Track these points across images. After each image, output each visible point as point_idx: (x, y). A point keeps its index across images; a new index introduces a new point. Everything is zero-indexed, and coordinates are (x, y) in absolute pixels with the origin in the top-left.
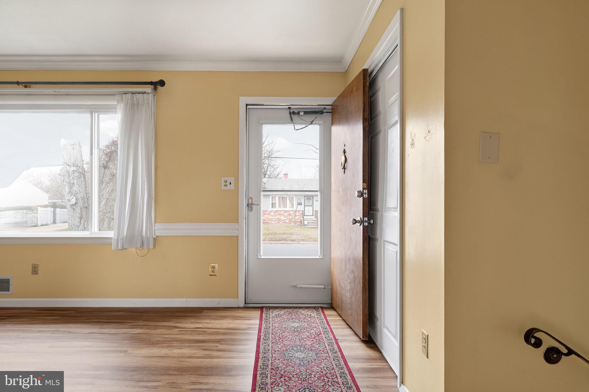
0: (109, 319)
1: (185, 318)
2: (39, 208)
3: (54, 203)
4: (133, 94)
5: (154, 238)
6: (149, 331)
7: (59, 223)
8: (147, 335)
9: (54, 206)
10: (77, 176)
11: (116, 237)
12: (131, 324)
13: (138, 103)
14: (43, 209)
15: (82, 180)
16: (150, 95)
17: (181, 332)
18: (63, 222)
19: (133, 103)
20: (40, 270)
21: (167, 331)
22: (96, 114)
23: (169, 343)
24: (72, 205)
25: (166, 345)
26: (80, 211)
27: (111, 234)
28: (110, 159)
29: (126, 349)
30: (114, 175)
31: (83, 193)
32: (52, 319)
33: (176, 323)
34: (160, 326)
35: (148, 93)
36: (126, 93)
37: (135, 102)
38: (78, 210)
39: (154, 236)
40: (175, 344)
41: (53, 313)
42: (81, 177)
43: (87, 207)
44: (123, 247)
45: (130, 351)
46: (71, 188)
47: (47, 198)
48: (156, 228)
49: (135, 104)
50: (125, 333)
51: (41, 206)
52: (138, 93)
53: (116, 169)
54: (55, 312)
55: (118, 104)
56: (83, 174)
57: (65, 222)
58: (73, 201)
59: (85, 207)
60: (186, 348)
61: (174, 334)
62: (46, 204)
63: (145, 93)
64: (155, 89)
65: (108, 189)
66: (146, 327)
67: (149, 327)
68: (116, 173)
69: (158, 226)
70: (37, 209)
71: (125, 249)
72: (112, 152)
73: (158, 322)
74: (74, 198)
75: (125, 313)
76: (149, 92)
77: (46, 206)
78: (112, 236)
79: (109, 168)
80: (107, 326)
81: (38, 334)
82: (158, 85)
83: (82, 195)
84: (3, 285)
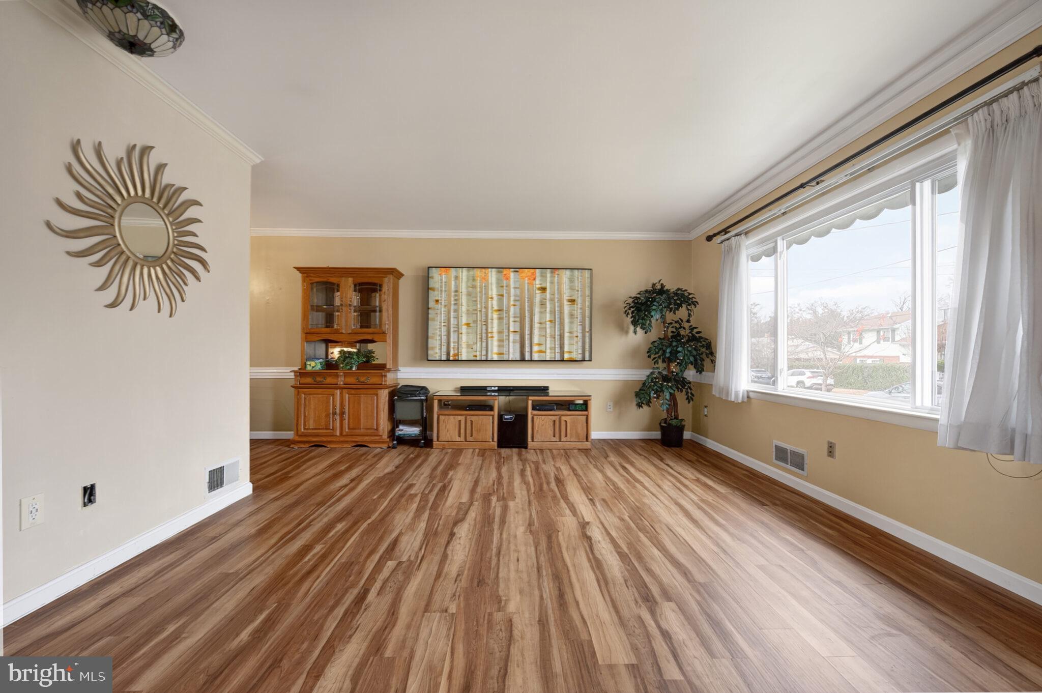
4: (991, 104)
19: (992, 128)
20: (838, 451)
37: (998, 120)
44: (957, 443)
55: (959, 144)
84: (798, 461)
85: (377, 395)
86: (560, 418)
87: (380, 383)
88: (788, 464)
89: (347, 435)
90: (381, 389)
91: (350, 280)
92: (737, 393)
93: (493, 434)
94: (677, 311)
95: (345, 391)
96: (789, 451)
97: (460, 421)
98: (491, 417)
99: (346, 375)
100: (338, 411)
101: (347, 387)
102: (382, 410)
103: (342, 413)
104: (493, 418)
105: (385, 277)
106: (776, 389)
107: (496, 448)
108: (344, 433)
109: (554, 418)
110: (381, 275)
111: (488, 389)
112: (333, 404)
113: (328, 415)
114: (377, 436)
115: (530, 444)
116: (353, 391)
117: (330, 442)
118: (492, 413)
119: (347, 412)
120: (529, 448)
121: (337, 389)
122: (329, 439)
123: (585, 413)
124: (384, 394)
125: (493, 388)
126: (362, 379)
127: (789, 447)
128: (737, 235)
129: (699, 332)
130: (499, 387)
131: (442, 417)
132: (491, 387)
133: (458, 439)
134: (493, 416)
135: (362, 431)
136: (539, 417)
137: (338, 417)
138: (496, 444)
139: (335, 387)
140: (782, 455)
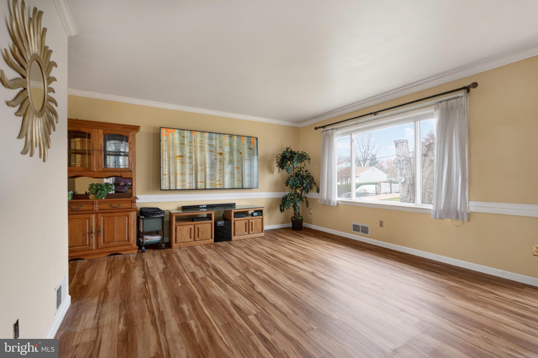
0: (429, 268)
1: (503, 288)
2: (382, 183)
3: (391, 180)
4: (447, 101)
5: (468, 213)
6: (464, 287)
7: (394, 193)
8: (462, 290)
9: (391, 182)
10: (405, 164)
11: (435, 209)
12: (447, 277)
13: (452, 107)
14: (384, 184)
15: (409, 166)
16: (463, 98)
17: (497, 299)
18: (396, 192)
19: (448, 108)
20: (384, 224)
21: (483, 293)
22: (418, 122)
23: (485, 304)
24: (402, 183)
25: (481, 305)
26: (407, 187)
27: (430, 207)
28: (429, 149)
29: (443, 294)
30: (432, 161)
31: (410, 175)
32: (392, 257)
33: (492, 289)
34: (474, 286)
35: (461, 97)
36: (441, 102)
37: (449, 106)
38: (406, 186)
39: (468, 212)
40: (490, 307)
41: (392, 253)
42: (408, 164)
43: (412, 184)
44: (440, 217)
45: (447, 297)
46: (401, 171)
47: (386, 177)
48: (469, 205)
49: (449, 108)
50: (442, 282)
51: (383, 182)
52: (452, 99)
53: (434, 156)
54: (394, 253)
55: (435, 111)
56: (409, 162)
57: (397, 193)
58: (403, 180)
59: (411, 184)
60: (503, 315)
61: (489, 297)
62: (385, 181)
63: (458, 97)
64: (468, 91)
65: (428, 171)
66: (462, 283)
67: (465, 285)
68: (434, 159)
69: (472, 203)
70: (381, 184)
71: (442, 219)
72: (430, 144)
73: (472, 283)
74: (403, 178)
75: (443, 267)
76: (462, 95)
77: (385, 182)
78: (432, 208)
79: (428, 156)
80: (428, 272)
81: (384, 264)
82: (471, 88)
83: (409, 176)
84: (365, 230)
85: (128, 216)
86: (249, 221)
87: (131, 207)
88: (360, 232)
89: (102, 248)
90: (131, 211)
91: (101, 131)
92: (334, 202)
93: (212, 234)
94: (302, 163)
95: (99, 215)
96: (360, 226)
97: (191, 229)
98: (210, 224)
99: (100, 203)
100: (94, 230)
101: (102, 211)
102: (132, 227)
103: (98, 232)
104: (212, 225)
105: (131, 132)
106: (352, 199)
107: (214, 243)
108: (99, 247)
109: (245, 221)
110: (127, 130)
111: (201, 207)
112: (89, 226)
113: (84, 235)
114: (129, 245)
115: (234, 238)
116: (107, 215)
117: (87, 255)
118: (211, 221)
119: (102, 230)
120: (233, 240)
121: (92, 213)
122: (86, 253)
123: (261, 217)
124: (133, 216)
125: (203, 206)
126: (116, 205)
127: (360, 224)
128: (332, 129)
129: (309, 173)
130: (207, 205)
131: (178, 228)
132: (202, 205)
133: (190, 240)
134: (212, 224)
135: (116, 243)
136: (238, 221)
137: (94, 235)
138: (213, 240)
139: (92, 212)
140: (356, 228)
